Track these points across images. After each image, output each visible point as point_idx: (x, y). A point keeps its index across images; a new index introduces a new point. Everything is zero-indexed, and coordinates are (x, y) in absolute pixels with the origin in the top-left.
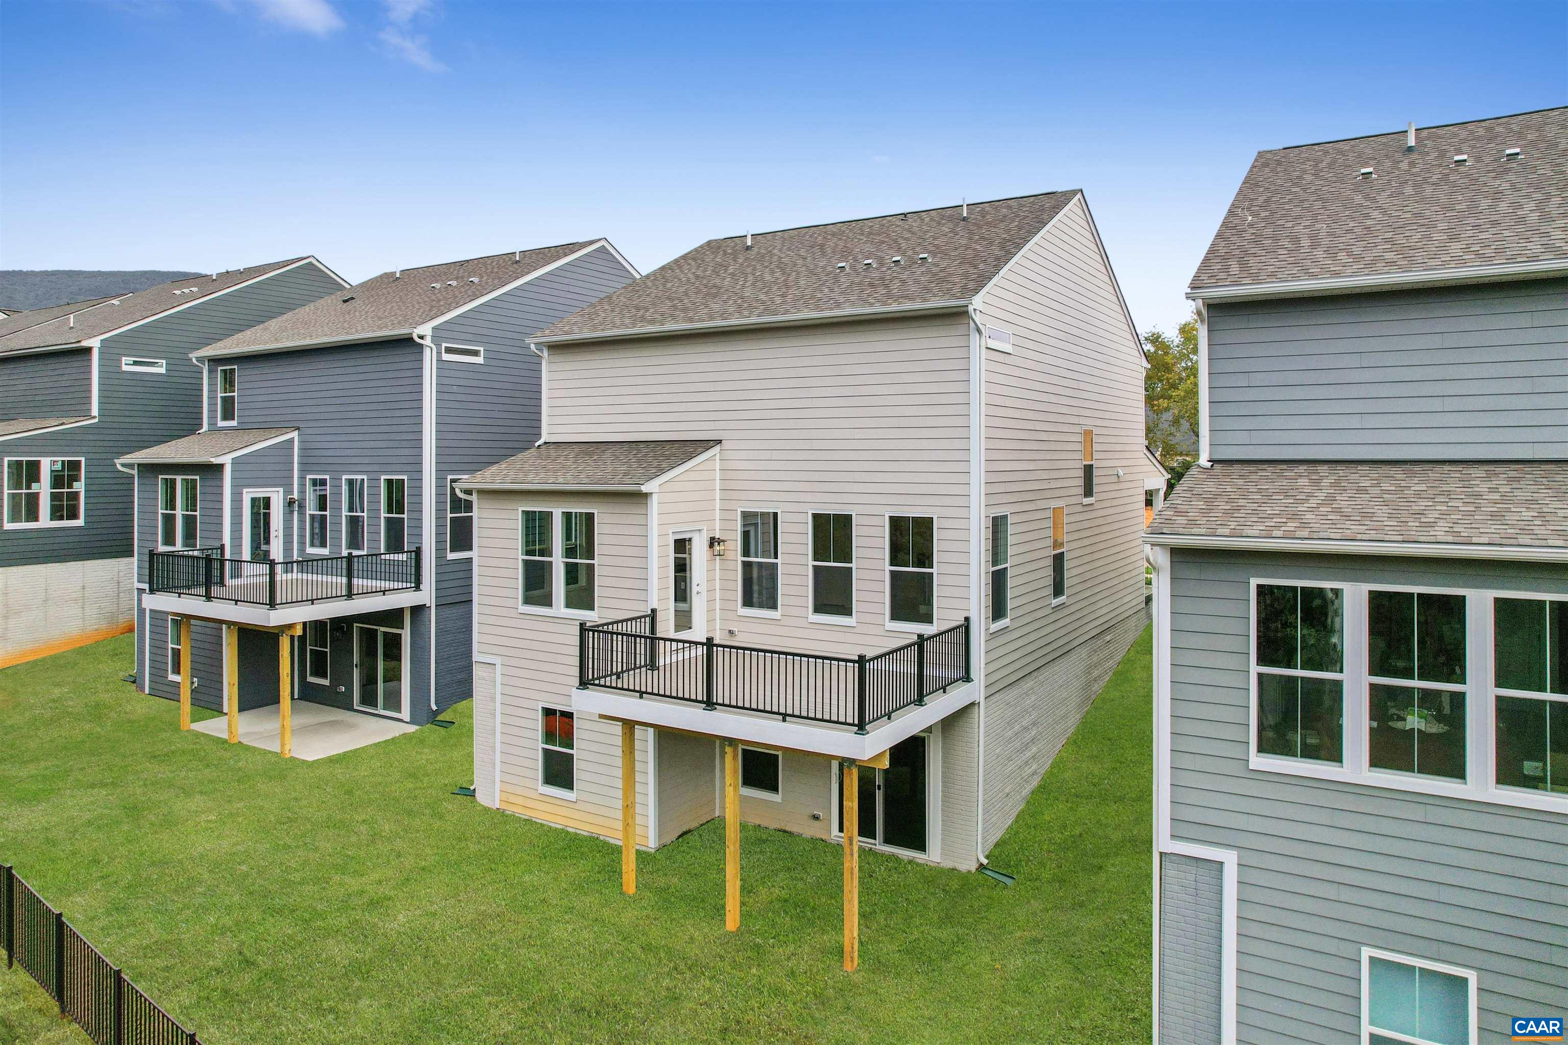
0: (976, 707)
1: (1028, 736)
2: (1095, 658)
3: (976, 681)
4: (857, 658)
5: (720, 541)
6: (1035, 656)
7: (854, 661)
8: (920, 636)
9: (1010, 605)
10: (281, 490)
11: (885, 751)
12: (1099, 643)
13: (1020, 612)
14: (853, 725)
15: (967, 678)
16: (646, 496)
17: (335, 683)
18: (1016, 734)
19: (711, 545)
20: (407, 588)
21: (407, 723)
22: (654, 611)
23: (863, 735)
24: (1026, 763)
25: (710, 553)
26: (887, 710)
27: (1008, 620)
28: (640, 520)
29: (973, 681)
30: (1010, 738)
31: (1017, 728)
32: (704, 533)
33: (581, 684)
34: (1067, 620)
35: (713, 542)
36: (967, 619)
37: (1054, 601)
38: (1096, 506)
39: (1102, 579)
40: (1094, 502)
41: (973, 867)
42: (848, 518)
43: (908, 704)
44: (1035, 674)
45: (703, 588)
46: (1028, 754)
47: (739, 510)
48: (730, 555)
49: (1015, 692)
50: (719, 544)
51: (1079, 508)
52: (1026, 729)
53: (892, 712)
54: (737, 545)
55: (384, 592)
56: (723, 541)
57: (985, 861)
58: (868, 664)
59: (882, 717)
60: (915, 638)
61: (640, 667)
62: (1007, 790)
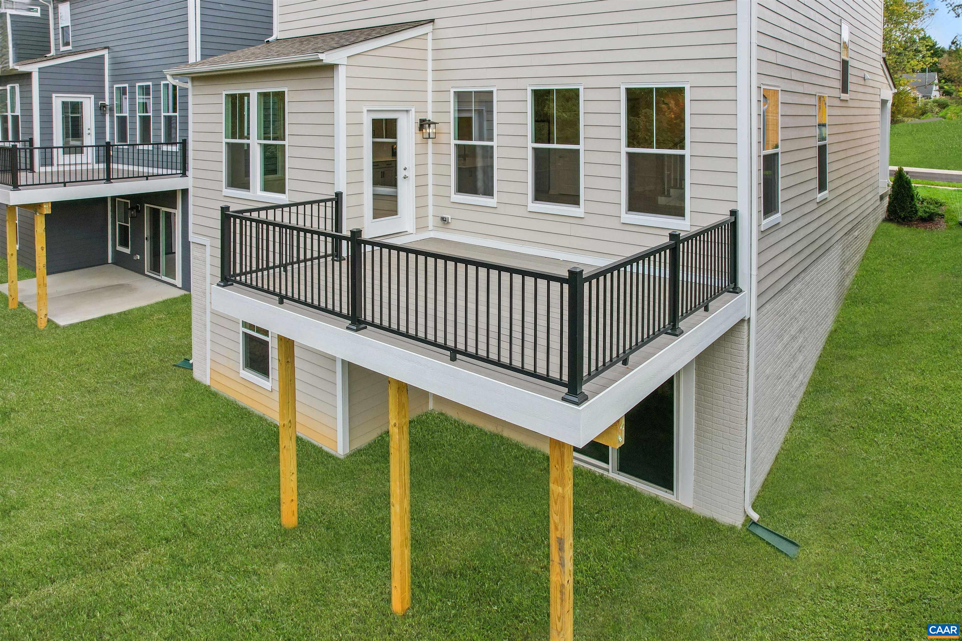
0: (746, 324)
1: (796, 345)
2: (848, 253)
3: (746, 291)
4: (566, 274)
5: (430, 123)
6: (803, 256)
7: (561, 280)
8: (674, 236)
9: (781, 196)
10: (92, 97)
11: (618, 421)
12: (850, 238)
13: (789, 206)
14: (559, 383)
15: (736, 290)
16: (332, 68)
17: (134, 252)
18: (785, 346)
19: (421, 127)
20: (172, 174)
21: (180, 288)
22: (339, 196)
23: (577, 404)
24: (794, 376)
25: (420, 136)
26: (621, 351)
27: (779, 215)
28: (324, 95)
29: (741, 291)
30: (780, 353)
31: (786, 338)
32: (412, 114)
33: (222, 281)
34: (829, 216)
35: (423, 124)
36: (734, 213)
37: (819, 196)
38: (851, 104)
39: (853, 176)
40: (848, 99)
41: (738, 522)
42: (576, 92)
43: (655, 336)
44: (803, 275)
45: (411, 173)
46: (796, 365)
47: (452, 90)
48: (442, 138)
49: (785, 297)
50: (429, 127)
51: (837, 103)
52: (794, 338)
53: (631, 353)
54: (452, 128)
55: (147, 178)
56: (435, 123)
57: (755, 517)
58: (586, 285)
59: (613, 363)
60: (666, 240)
61: (274, 267)
62: (776, 414)
